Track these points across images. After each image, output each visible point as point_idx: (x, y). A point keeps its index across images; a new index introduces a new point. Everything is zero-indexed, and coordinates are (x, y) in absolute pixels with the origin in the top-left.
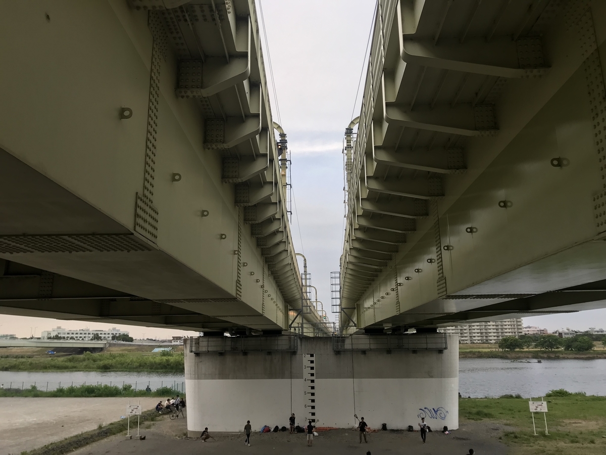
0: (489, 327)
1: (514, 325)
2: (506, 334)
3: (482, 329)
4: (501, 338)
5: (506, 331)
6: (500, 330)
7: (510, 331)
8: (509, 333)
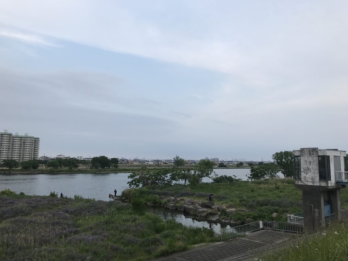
0: (14, 154)
1: (32, 153)
2: (25, 159)
3: (9, 155)
4: (21, 161)
5: (25, 157)
6: (21, 156)
7: (28, 157)
8: (28, 158)
